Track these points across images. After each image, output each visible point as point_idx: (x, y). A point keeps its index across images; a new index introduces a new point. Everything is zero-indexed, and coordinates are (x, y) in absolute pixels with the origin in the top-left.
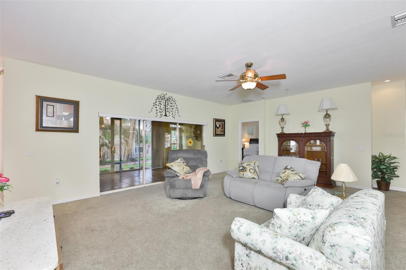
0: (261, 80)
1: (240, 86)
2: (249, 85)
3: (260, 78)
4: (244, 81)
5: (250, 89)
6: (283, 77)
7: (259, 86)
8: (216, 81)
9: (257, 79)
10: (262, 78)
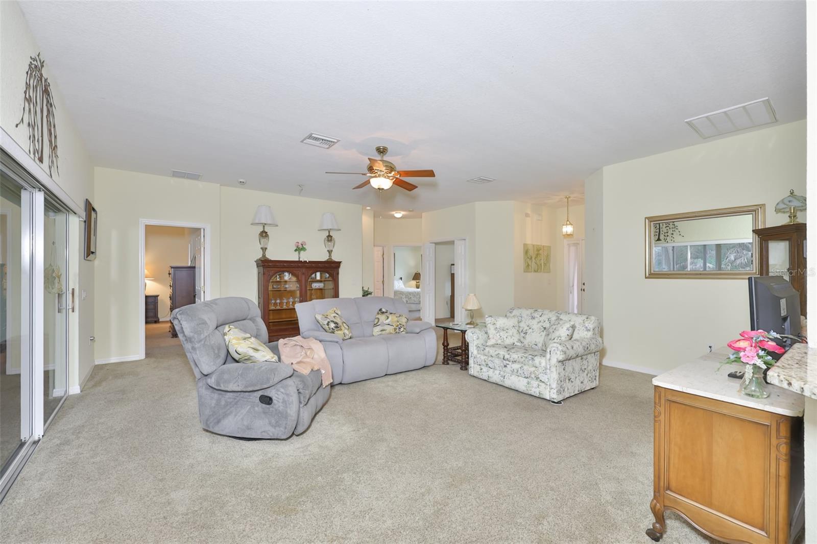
0: (400, 176)
1: (368, 182)
2: (383, 182)
3: (398, 172)
4: (373, 175)
5: (383, 189)
6: (431, 174)
7: (398, 183)
8: (326, 173)
9: (393, 173)
10: (401, 173)
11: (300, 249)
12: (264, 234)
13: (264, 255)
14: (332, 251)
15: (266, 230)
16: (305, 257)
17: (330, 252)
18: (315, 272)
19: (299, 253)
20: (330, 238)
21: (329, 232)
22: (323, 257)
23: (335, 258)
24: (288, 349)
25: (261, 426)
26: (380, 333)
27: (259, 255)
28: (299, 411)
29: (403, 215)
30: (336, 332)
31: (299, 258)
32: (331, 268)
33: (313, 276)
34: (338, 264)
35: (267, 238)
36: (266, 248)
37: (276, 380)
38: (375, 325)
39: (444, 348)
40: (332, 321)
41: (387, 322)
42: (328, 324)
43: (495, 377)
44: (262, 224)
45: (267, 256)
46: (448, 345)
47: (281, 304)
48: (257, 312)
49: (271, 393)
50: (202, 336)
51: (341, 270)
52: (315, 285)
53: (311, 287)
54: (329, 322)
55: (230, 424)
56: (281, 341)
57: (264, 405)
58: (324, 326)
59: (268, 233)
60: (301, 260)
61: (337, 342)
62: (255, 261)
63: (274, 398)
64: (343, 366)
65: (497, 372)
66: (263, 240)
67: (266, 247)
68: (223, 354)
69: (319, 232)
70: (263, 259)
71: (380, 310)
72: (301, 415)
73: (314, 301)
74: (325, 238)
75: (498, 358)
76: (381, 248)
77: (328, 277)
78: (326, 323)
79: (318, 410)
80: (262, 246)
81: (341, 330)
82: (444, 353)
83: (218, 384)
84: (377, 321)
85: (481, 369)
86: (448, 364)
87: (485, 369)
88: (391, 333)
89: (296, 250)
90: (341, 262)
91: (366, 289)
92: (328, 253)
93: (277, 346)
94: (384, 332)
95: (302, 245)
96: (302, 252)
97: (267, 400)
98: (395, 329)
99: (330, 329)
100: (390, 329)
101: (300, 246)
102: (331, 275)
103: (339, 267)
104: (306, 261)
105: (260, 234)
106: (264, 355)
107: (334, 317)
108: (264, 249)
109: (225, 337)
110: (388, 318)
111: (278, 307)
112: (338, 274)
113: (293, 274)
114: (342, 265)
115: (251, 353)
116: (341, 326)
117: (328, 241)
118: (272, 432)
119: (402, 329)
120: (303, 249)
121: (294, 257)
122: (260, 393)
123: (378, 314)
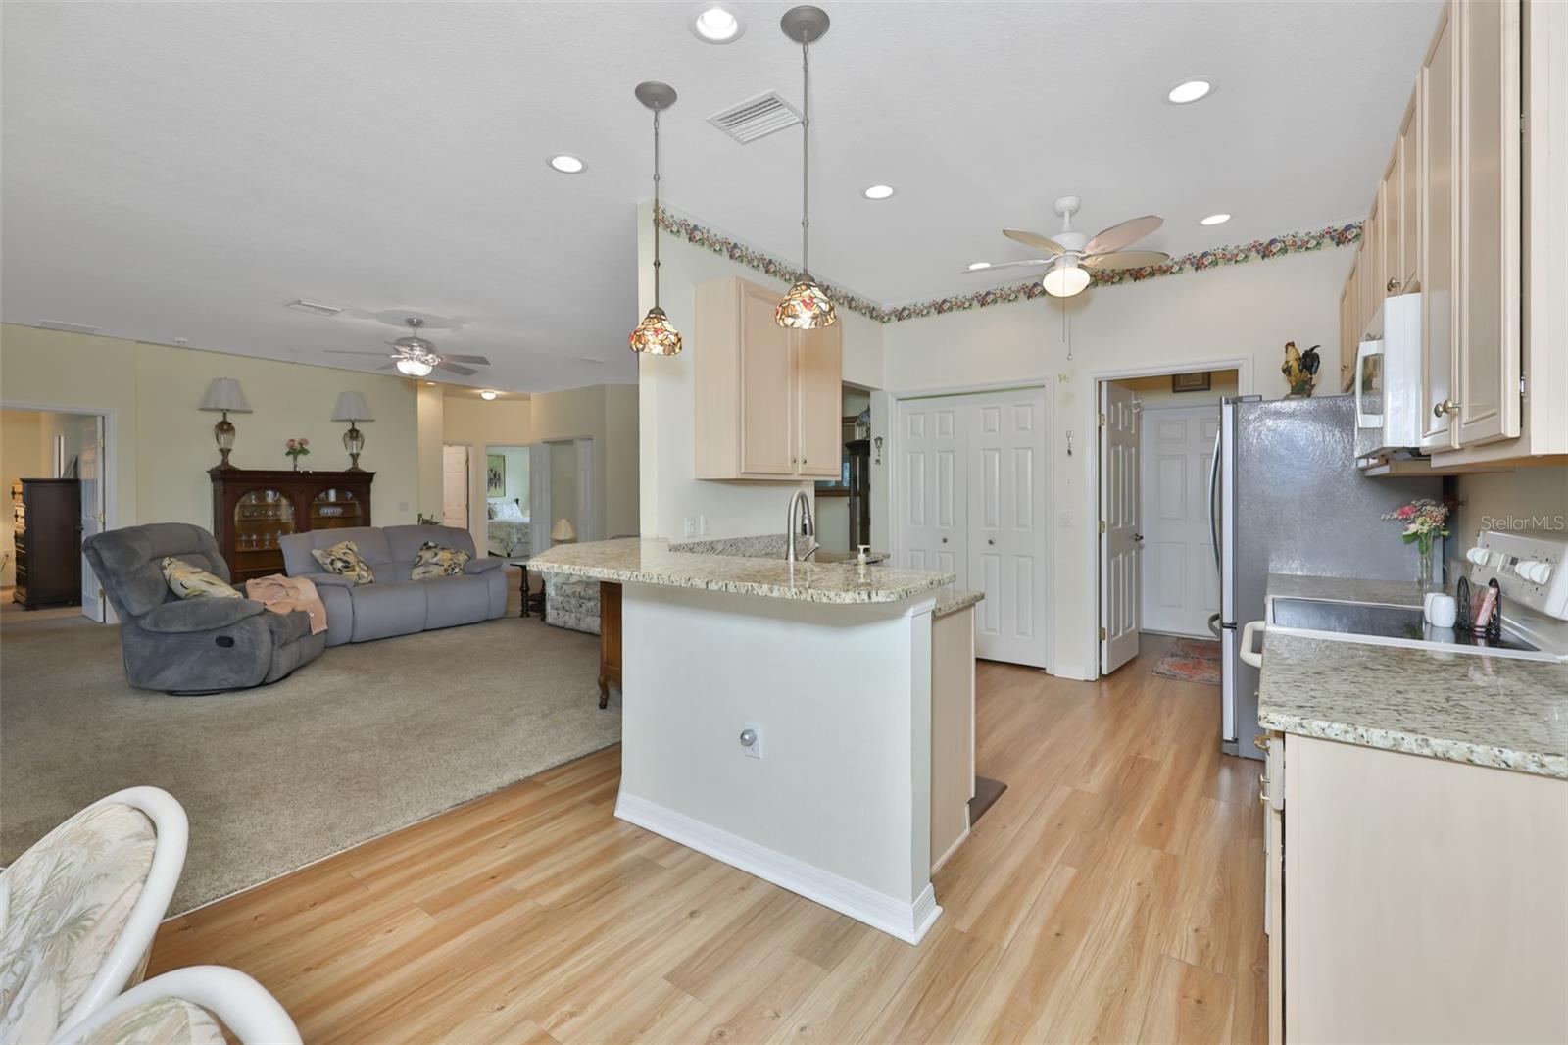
11: (296, 450)
12: (225, 427)
13: (225, 461)
14: (358, 455)
15: (229, 420)
16: (306, 464)
17: (355, 457)
18: (327, 490)
19: (295, 458)
20: (354, 434)
21: (353, 424)
22: (343, 465)
23: (364, 465)
24: (260, 590)
25: (220, 674)
26: (422, 576)
27: (216, 461)
28: (272, 654)
29: (497, 395)
30: (345, 573)
31: (295, 466)
32: (356, 484)
33: (323, 495)
34: (369, 477)
35: (232, 433)
36: (229, 450)
37: (239, 616)
38: (416, 566)
39: (522, 595)
40: (340, 559)
41: (435, 560)
42: (332, 562)
43: (572, 623)
44: (222, 410)
45: (231, 463)
46: (528, 589)
47: (260, 542)
48: (214, 546)
49: (234, 634)
50: (133, 568)
51: (374, 487)
52: (327, 511)
53: (319, 514)
54: (333, 560)
55: (171, 676)
56: (250, 582)
57: (222, 649)
58: (325, 566)
59: (233, 425)
60: (297, 469)
61: (344, 586)
62: (208, 472)
63: (236, 639)
64: (353, 619)
65: (573, 615)
66: (223, 438)
67: (229, 447)
68: (162, 591)
69: (334, 423)
70: (223, 468)
71: (426, 544)
72: (275, 658)
73: (313, 532)
74: (346, 434)
75: (576, 596)
76: (464, 448)
77: (352, 498)
78: (329, 561)
79: (301, 663)
80: (220, 447)
81: (354, 570)
82: (523, 600)
83: (156, 624)
84: (418, 559)
85: (558, 614)
86: (528, 616)
87: (561, 613)
88: (440, 576)
89: (288, 454)
90: (374, 473)
91: (426, 517)
92: (350, 458)
93: (245, 587)
94: (428, 575)
95: (301, 444)
96: (301, 457)
97: (227, 642)
98: (446, 570)
99: (335, 569)
100: (437, 571)
101: (297, 446)
102: (356, 495)
103: (371, 480)
104: (308, 472)
105: (216, 427)
106: (224, 591)
107: (344, 554)
108: (225, 452)
109: (165, 571)
110: (436, 554)
111: (254, 548)
112: (369, 492)
113: (284, 494)
114: (375, 477)
115: (204, 587)
116: (353, 566)
117: (352, 438)
118: (233, 680)
119: (457, 570)
120: (304, 451)
121: (285, 464)
122: (217, 634)
123: (422, 549)
